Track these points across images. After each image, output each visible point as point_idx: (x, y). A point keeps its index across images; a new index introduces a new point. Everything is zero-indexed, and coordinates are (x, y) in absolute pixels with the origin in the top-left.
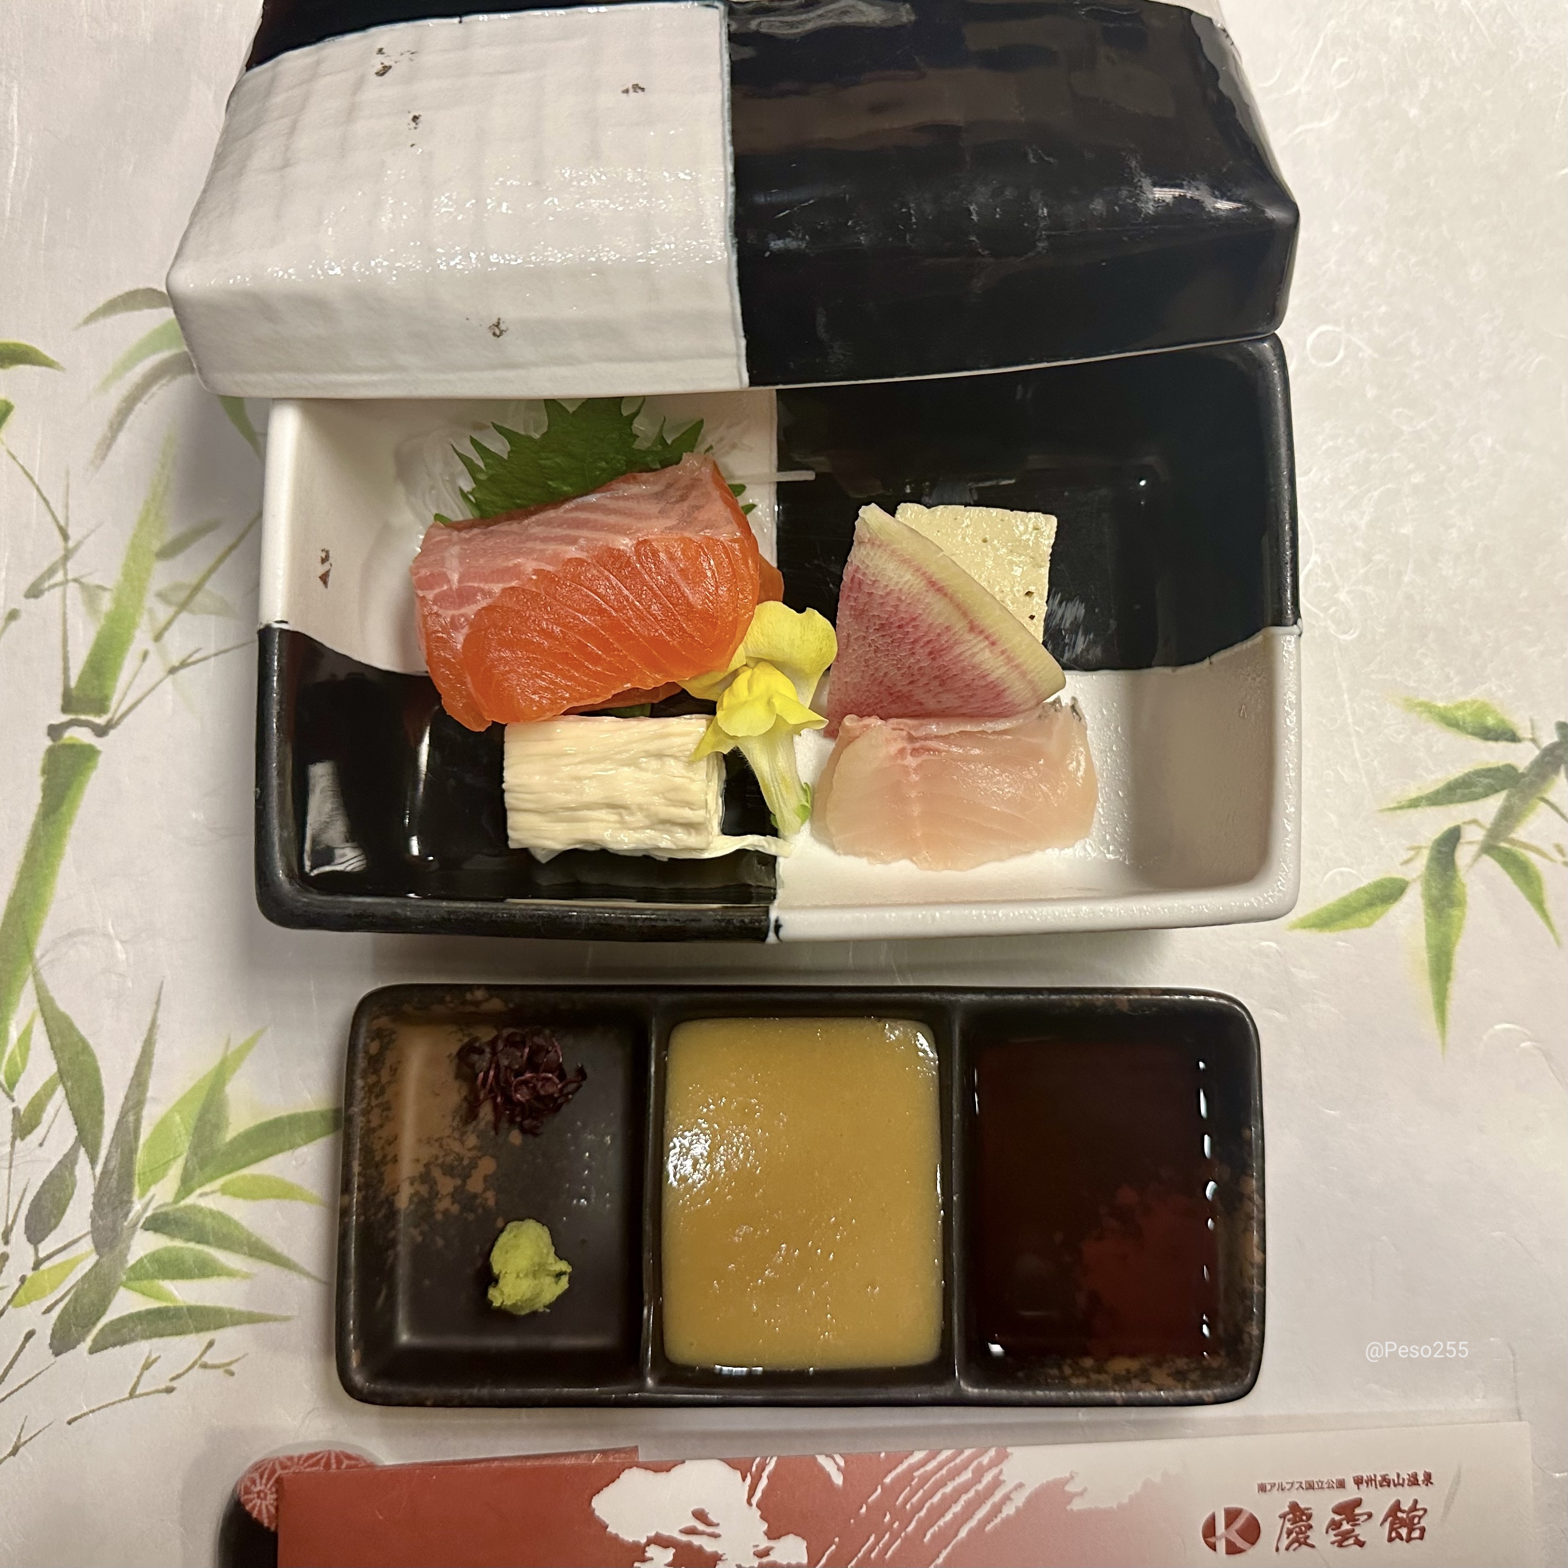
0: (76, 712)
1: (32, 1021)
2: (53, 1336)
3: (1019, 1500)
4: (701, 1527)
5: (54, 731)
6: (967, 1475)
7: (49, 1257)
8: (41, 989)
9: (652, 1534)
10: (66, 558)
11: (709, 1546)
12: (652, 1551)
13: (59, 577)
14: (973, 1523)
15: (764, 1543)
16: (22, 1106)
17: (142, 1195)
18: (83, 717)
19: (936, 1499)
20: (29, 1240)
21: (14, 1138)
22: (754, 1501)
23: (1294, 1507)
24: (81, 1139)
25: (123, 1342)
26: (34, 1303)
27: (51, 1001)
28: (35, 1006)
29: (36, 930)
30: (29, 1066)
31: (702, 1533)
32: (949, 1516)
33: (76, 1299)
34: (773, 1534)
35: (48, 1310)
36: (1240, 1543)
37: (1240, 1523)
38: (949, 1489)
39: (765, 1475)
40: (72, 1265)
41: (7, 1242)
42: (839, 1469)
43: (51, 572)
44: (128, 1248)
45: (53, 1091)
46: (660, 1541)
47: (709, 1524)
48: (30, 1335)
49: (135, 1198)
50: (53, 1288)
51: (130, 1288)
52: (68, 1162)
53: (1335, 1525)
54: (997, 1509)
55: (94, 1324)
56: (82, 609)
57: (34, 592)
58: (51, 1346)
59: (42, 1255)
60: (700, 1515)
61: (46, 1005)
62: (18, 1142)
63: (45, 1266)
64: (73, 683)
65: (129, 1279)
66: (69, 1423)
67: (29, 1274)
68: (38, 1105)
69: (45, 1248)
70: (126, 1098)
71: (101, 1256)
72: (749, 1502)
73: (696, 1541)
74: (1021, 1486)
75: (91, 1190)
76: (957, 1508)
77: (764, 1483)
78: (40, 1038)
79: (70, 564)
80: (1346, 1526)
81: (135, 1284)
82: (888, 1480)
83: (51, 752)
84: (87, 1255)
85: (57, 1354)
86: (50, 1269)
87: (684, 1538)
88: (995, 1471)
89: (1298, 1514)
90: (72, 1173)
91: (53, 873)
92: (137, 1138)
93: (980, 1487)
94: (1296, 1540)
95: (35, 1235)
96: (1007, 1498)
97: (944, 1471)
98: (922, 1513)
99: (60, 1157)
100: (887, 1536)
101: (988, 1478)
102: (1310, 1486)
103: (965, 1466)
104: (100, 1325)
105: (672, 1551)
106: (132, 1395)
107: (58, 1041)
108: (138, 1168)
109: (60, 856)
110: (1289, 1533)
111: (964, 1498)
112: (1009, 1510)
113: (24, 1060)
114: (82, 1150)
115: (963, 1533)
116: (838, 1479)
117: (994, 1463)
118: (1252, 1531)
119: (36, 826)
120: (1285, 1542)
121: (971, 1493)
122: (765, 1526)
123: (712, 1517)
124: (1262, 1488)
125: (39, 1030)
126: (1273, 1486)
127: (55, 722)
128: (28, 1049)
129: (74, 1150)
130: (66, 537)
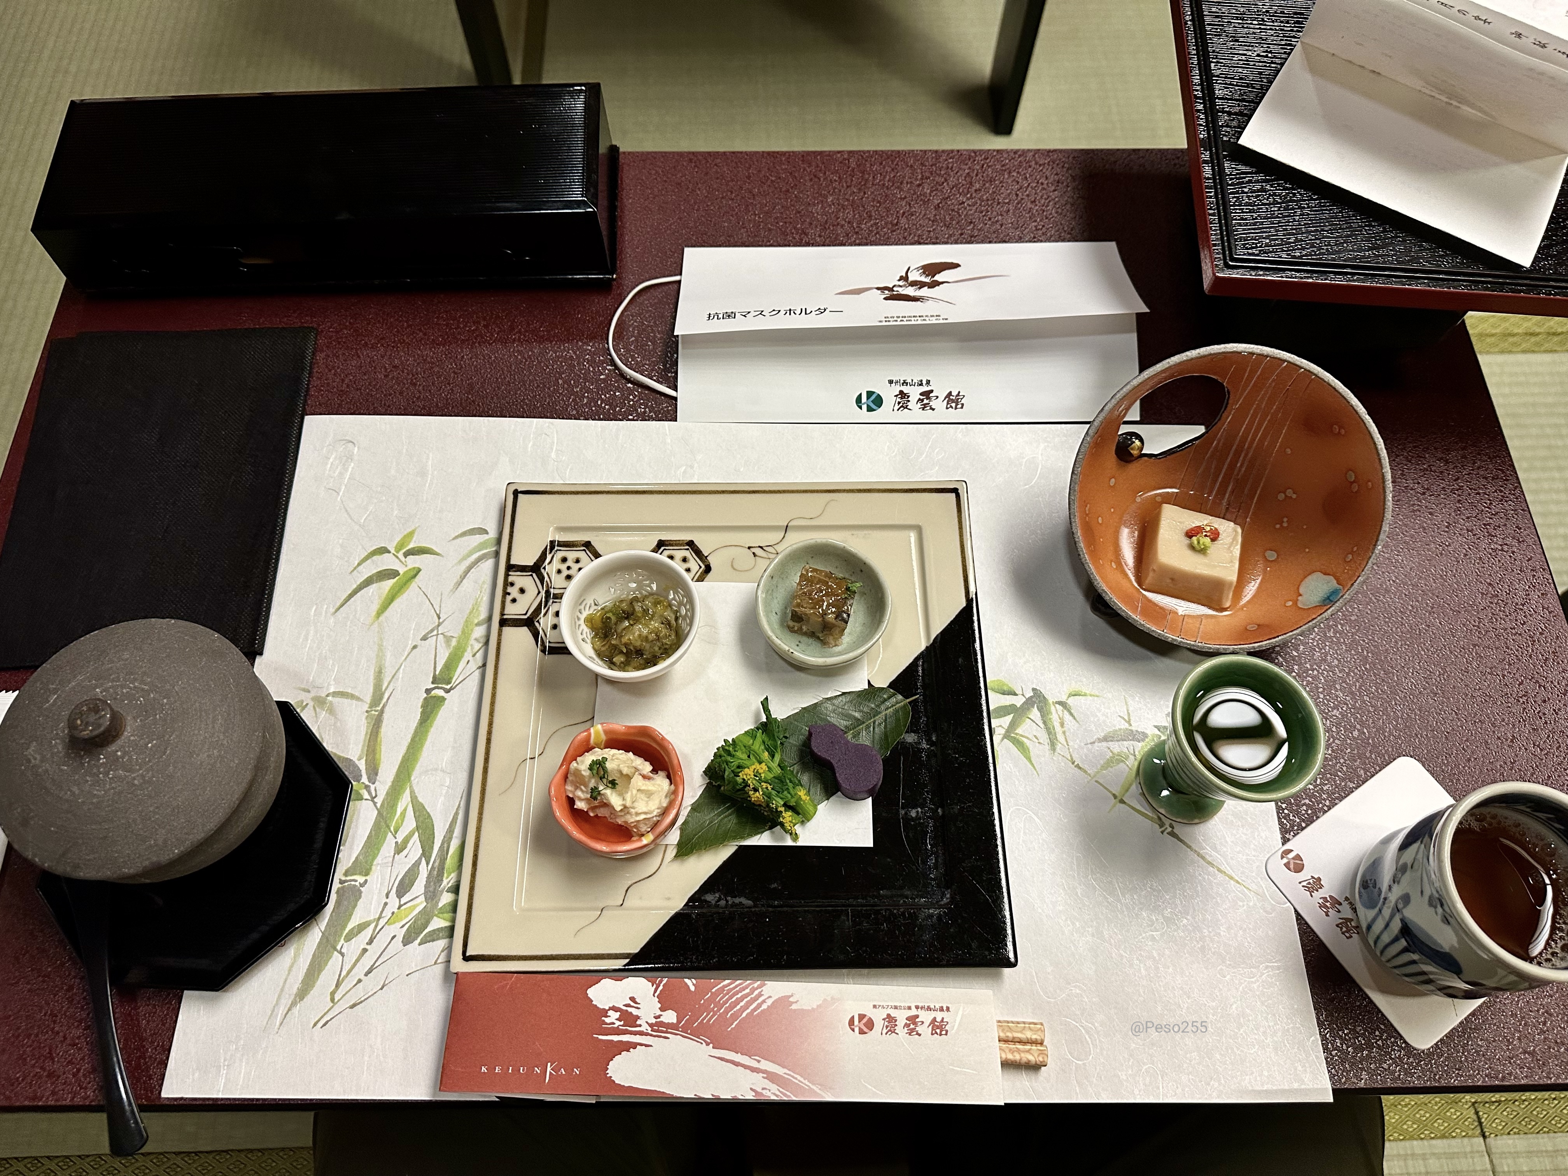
0: (438, 684)
1: (407, 806)
2: (404, 938)
3: (769, 1002)
4: (632, 1004)
5: (428, 691)
6: (747, 991)
7: (405, 904)
8: (412, 792)
9: (611, 1006)
10: (439, 626)
11: (634, 1012)
12: (610, 1013)
13: (435, 633)
14: (748, 1011)
15: (659, 1013)
16: (400, 841)
17: (447, 878)
18: (440, 686)
19: (733, 999)
20: (397, 896)
21: (395, 854)
22: (656, 995)
23: (889, 1016)
24: (424, 854)
25: (433, 941)
26: (397, 924)
27: (416, 797)
28: (409, 799)
29: (413, 769)
30: (404, 824)
31: (633, 1007)
32: (738, 1007)
33: (415, 922)
34: (662, 1009)
35: (402, 927)
36: (865, 1030)
37: (865, 1020)
38: (739, 996)
39: (662, 985)
40: (415, 907)
41: (387, 898)
42: (693, 984)
43: (432, 631)
44: (439, 900)
45: (414, 834)
46: (615, 1009)
47: (636, 1003)
48: (394, 937)
49: (444, 879)
50: (406, 916)
51: (439, 917)
52: (417, 864)
53: (907, 1025)
54: (759, 1005)
55: (422, 933)
56: (444, 645)
57: (424, 638)
58: (402, 942)
59: (402, 903)
60: (632, 999)
61: (414, 798)
62: (396, 855)
63: (402, 908)
64: (437, 673)
65: (439, 913)
66: (407, 975)
67: (396, 911)
68: (406, 841)
69: (403, 901)
70: (444, 837)
71: (427, 903)
72: (654, 996)
73: (630, 1009)
74: (770, 997)
75: (426, 876)
76: (742, 1004)
77: (661, 988)
78: (410, 812)
79: (440, 628)
80: (912, 1026)
81: (441, 915)
82: (714, 990)
83: (425, 699)
84: (421, 903)
85: (404, 946)
86: (405, 909)
87: (625, 1008)
88: (759, 990)
89: (890, 1019)
90: (418, 869)
91: (422, 746)
92: (447, 854)
93: (753, 996)
94: (890, 1030)
95: (400, 894)
96: (764, 1001)
97: (738, 989)
98: (727, 1005)
99: (413, 862)
100: (711, 1013)
101: (756, 992)
102: (896, 1007)
103: (746, 987)
104: (424, 933)
105: (619, 1013)
106: (435, 963)
107: (417, 814)
108: (446, 866)
109: (426, 740)
110: (887, 1027)
111: (746, 1000)
112: (764, 1006)
113: (403, 821)
114: (423, 859)
115: (744, 1015)
116: (692, 988)
117: (759, 987)
118: (870, 1025)
119: (417, 728)
120: (885, 1031)
121: (749, 998)
122: (659, 1005)
123: (637, 1000)
124: (875, 1006)
125: (410, 809)
126: (880, 1006)
127: (429, 687)
128: (404, 817)
129: (420, 859)
130: (439, 618)
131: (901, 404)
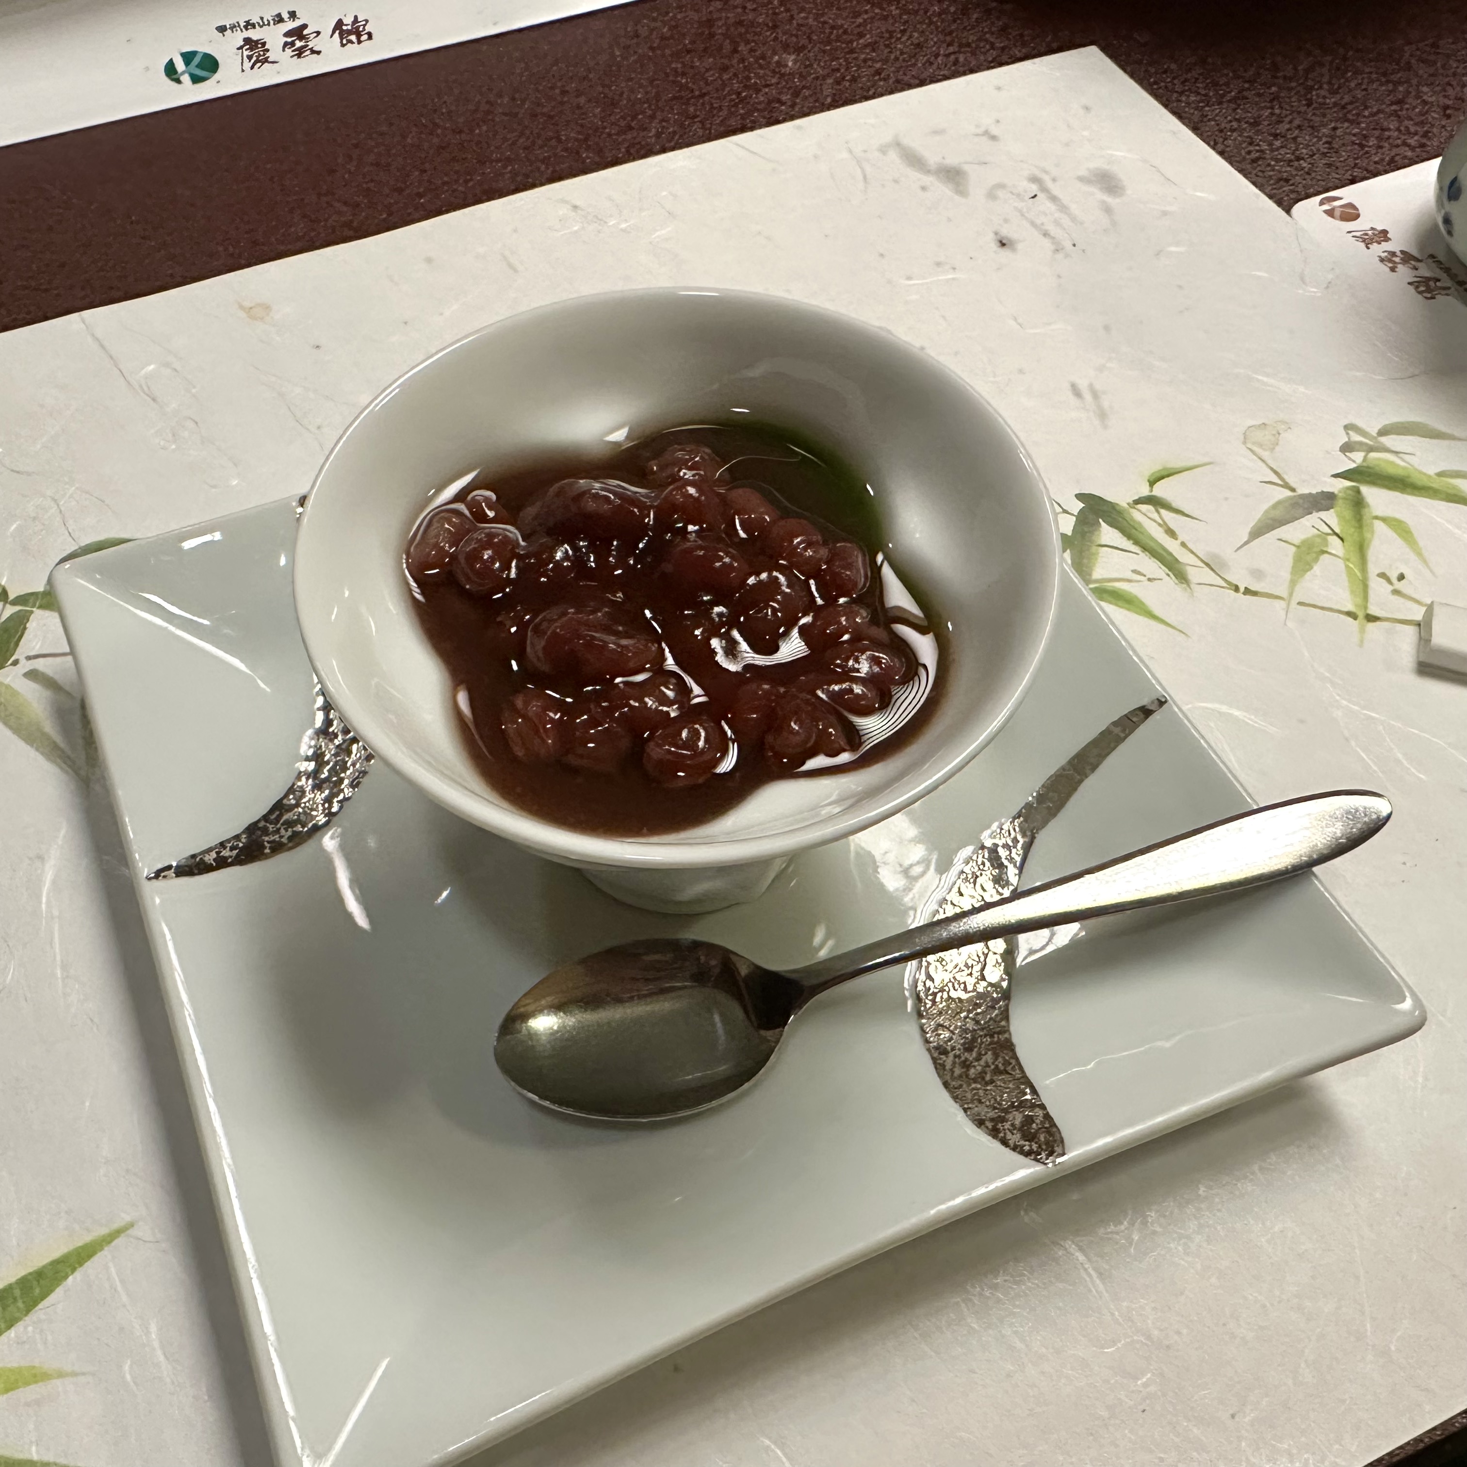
131: (254, 59)
